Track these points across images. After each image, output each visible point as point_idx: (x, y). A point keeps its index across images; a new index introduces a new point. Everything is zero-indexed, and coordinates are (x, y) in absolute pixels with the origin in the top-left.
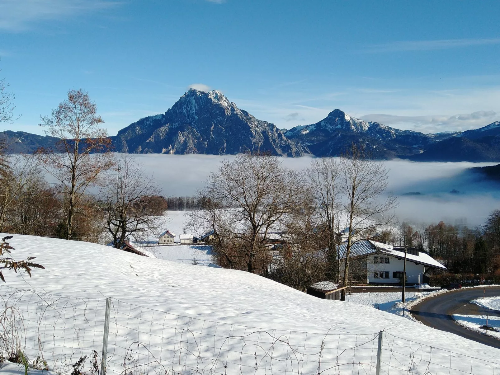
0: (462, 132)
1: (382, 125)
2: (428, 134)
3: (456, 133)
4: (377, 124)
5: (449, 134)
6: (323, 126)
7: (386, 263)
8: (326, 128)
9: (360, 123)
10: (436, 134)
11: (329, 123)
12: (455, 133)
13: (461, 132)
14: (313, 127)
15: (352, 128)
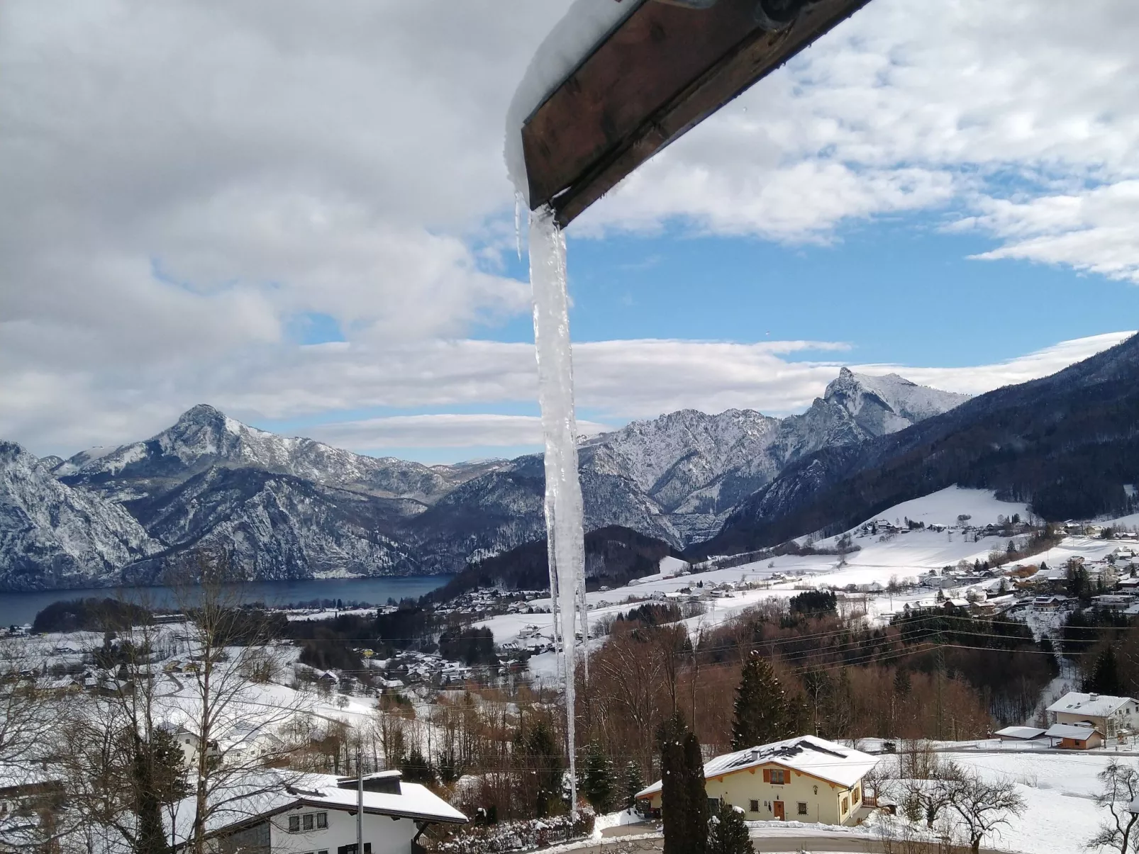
0: (510, 460)
1: (324, 444)
2: (434, 467)
3: (499, 463)
4: (310, 444)
5: (482, 467)
6: (166, 447)
7: (319, 827)
8: (175, 454)
9: (268, 441)
10: (454, 468)
11: (182, 440)
12: (493, 464)
13: (508, 461)
14: (138, 449)
15: (246, 454)
